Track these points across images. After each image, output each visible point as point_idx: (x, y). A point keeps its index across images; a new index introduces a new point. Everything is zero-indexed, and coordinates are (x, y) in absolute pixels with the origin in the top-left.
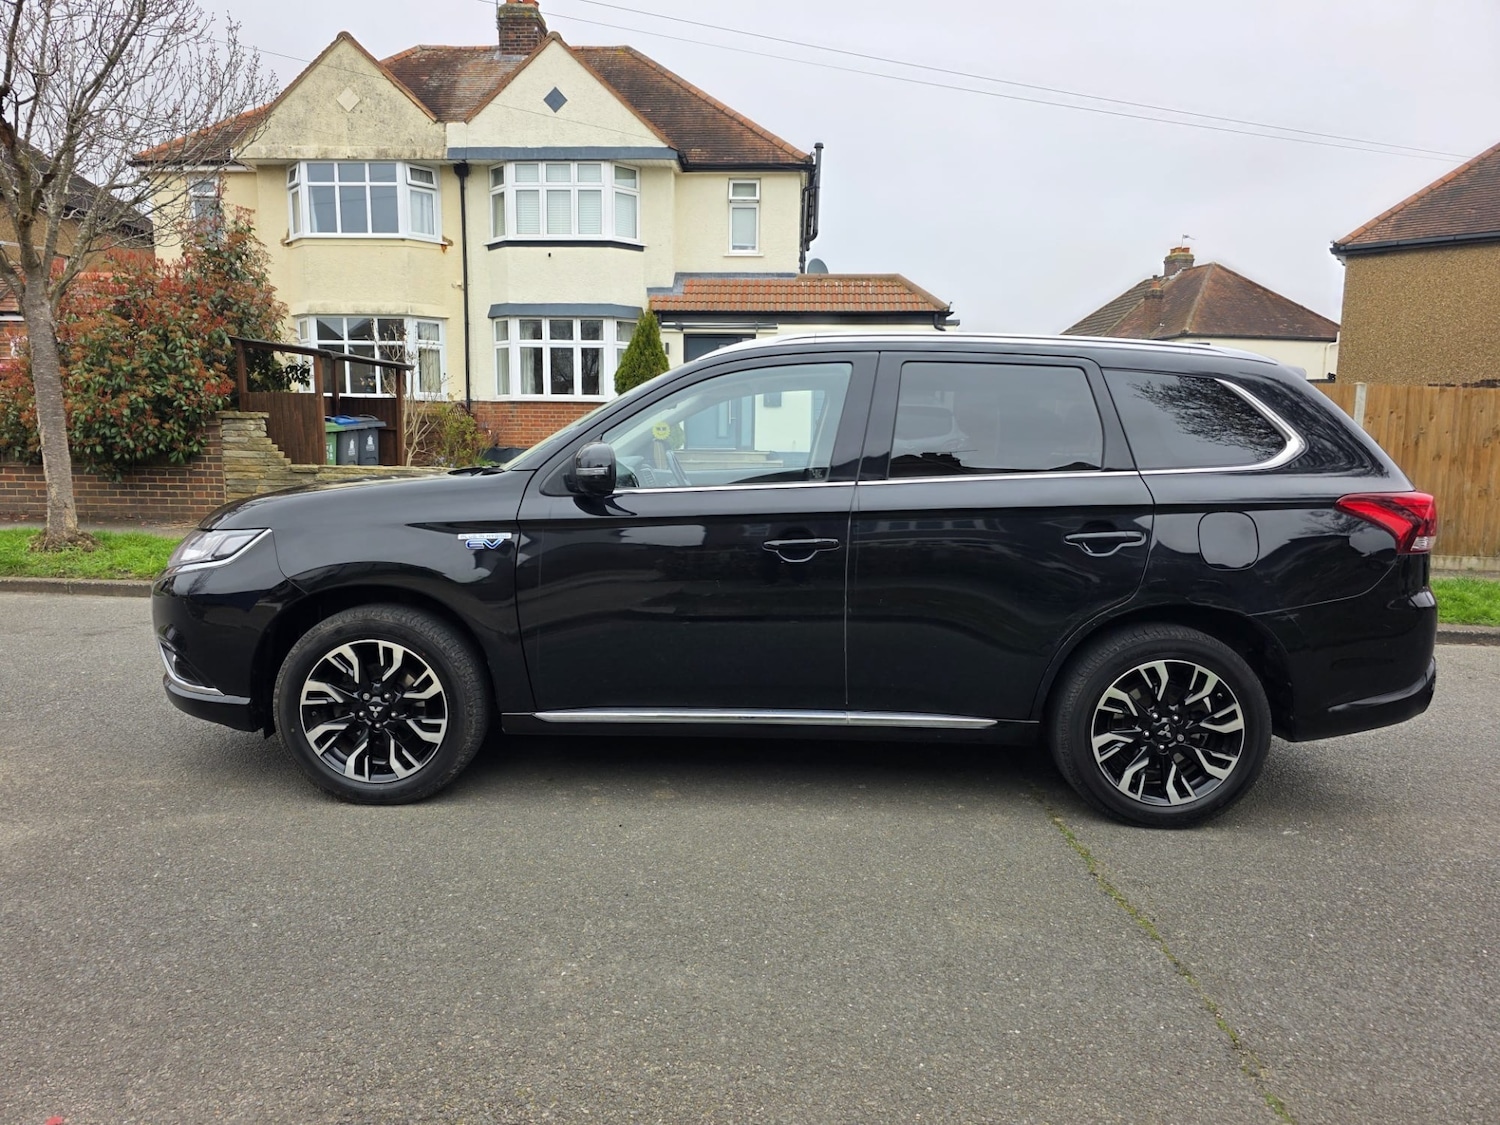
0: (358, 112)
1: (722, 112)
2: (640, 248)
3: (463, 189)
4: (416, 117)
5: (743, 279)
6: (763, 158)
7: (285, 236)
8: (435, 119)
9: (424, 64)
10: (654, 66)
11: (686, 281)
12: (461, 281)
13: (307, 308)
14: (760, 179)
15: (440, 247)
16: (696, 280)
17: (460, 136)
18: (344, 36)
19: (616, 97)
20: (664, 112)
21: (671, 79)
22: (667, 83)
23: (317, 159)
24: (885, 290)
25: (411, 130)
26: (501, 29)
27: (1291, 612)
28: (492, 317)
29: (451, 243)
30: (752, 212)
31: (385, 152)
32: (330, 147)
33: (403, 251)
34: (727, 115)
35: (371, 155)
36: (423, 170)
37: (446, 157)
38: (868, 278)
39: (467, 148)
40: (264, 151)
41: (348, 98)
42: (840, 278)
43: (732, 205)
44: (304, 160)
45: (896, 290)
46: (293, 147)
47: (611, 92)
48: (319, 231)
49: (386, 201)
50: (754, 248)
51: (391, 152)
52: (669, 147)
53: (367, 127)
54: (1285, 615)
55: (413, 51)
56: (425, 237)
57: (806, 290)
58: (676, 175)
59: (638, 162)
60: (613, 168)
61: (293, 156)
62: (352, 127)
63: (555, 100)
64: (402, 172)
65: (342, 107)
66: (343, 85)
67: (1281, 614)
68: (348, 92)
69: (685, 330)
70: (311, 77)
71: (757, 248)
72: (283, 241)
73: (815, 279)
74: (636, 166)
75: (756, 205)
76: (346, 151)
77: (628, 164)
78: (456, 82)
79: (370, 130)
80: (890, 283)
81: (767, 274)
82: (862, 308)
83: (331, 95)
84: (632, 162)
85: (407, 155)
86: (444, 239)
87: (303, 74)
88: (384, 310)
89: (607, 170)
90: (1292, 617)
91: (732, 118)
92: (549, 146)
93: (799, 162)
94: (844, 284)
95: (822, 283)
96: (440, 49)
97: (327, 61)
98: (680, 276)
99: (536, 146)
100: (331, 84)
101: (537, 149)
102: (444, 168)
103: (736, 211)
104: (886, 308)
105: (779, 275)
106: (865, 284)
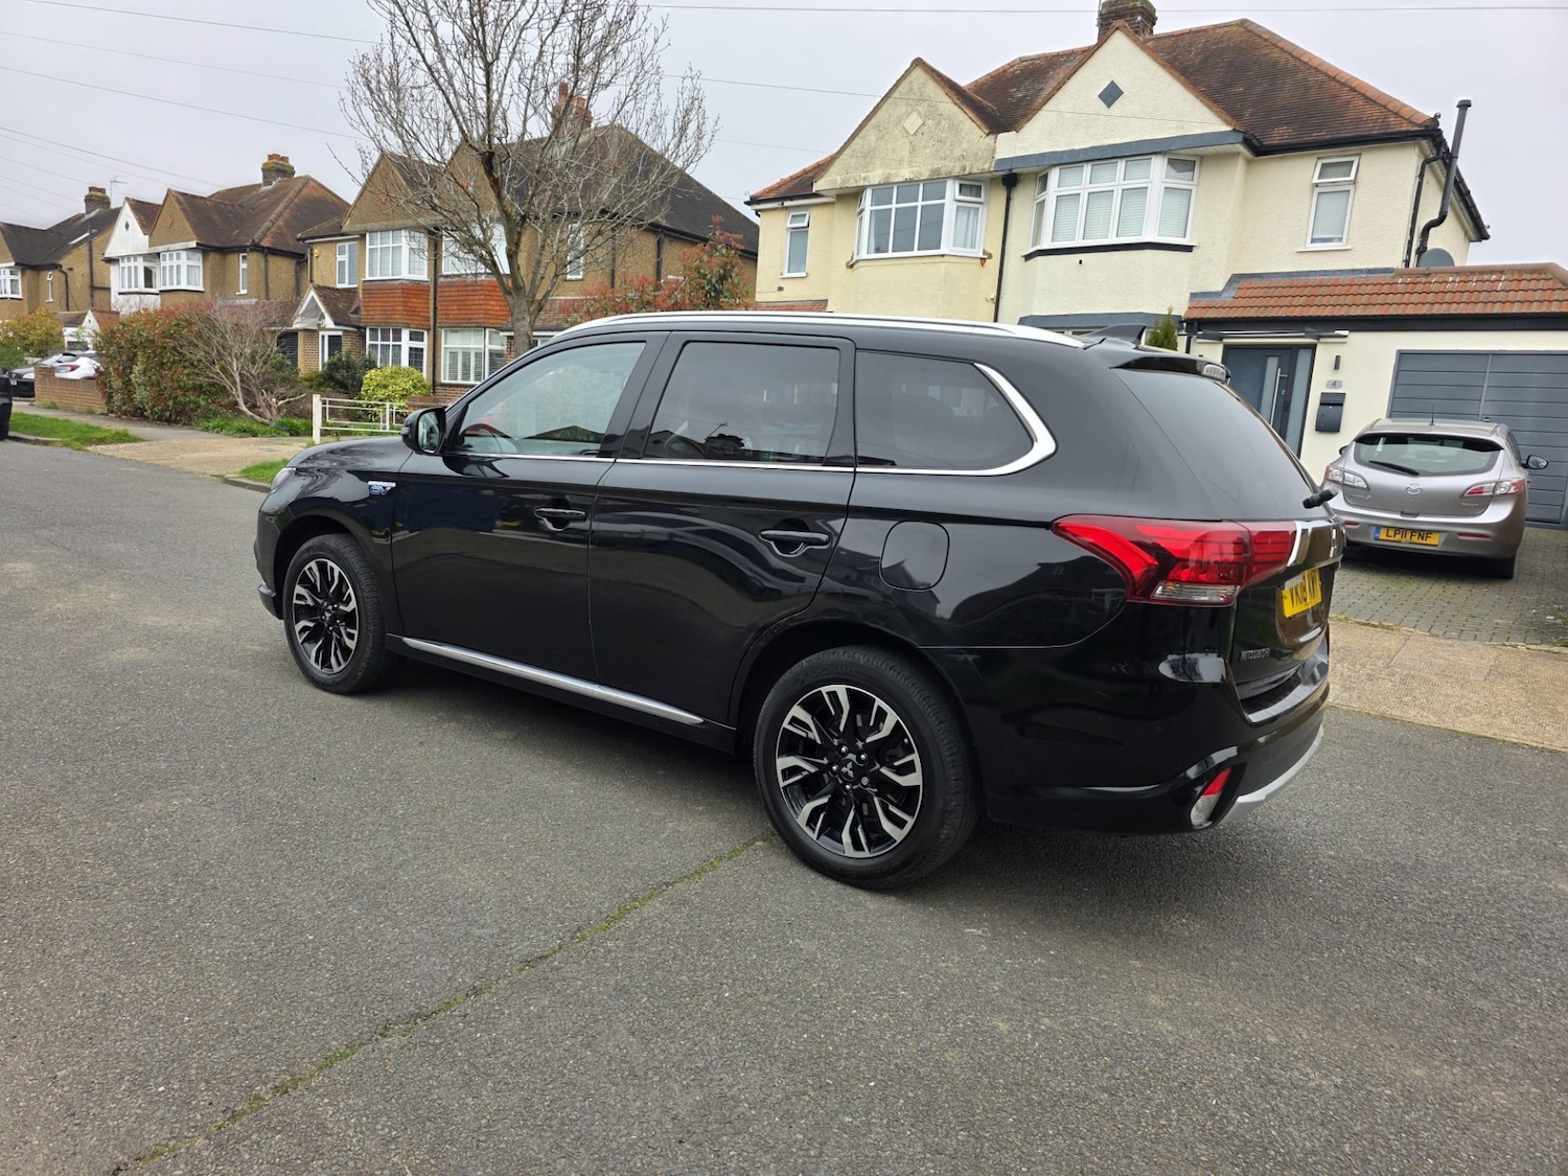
0: (920, 135)
1: (1334, 78)
2: (1189, 249)
3: (1009, 200)
4: (970, 131)
5: (1318, 278)
6: (1363, 131)
7: (849, 259)
8: (987, 132)
9: (1019, 75)
10: (1266, 36)
11: (1244, 283)
12: (993, 295)
14: (1360, 154)
15: (979, 261)
16: (1255, 283)
17: (1011, 146)
18: (918, 63)
20: (1259, 89)
21: (1282, 49)
22: (1276, 54)
23: (879, 185)
24: (1523, 285)
25: (965, 145)
26: (1102, 25)
27: (970, 652)
29: (990, 256)
30: (1343, 196)
31: (937, 171)
32: (892, 172)
33: (941, 267)
34: (1338, 81)
35: (926, 175)
36: (971, 185)
37: (992, 169)
38: (1501, 271)
39: (1013, 158)
40: (839, 181)
41: (913, 123)
42: (1473, 271)
43: (1317, 190)
44: (870, 186)
45: (1541, 284)
46: (863, 175)
48: (877, 252)
49: (934, 219)
50: (1340, 239)
51: (943, 170)
52: (1234, 130)
53: (926, 147)
54: (962, 654)
55: (1011, 65)
56: (967, 252)
57: (1401, 288)
58: (1249, 162)
59: (1200, 151)
60: (1166, 161)
61: (862, 183)
62: (913, 150)
63: (1111, 95)
64: (952, 188)
65: (907, 132)
66: (910, 110)
67: (958, 652)
68: (915, 115)
69: (1225, 340)
70: (885, 107)
71: (1344, 240)
72: (848, 263)
73: (1418, 275)
74: (1196, 156)
75: (1351, 188)
76: (905, 174)
77: (1185, 155)
79: (928, 151)
80: (1535, 276)
81: (1353, 271)
82: (1478, 309)
83: (900, 120)
84: (1190, 151)
85: (957, 171)
86: (984, 252)
87: (878, 105)
89: (1158, 165)
90: (970, 658)
91: (1344, 84)
92: (1097, 144)
93: (1417, 128)
94: (1463, 278)
95: (1429, 279)
96: (1038, 58)
97: (900, 88)
98: (1236, 279)
99: (1083, 147)
100: (901, 109)
101: (1084, 149)
102: (992, 181)
103: (1323, 197)
104: (1516, 309)
105: (1370, 271)
106: (1494, 277)
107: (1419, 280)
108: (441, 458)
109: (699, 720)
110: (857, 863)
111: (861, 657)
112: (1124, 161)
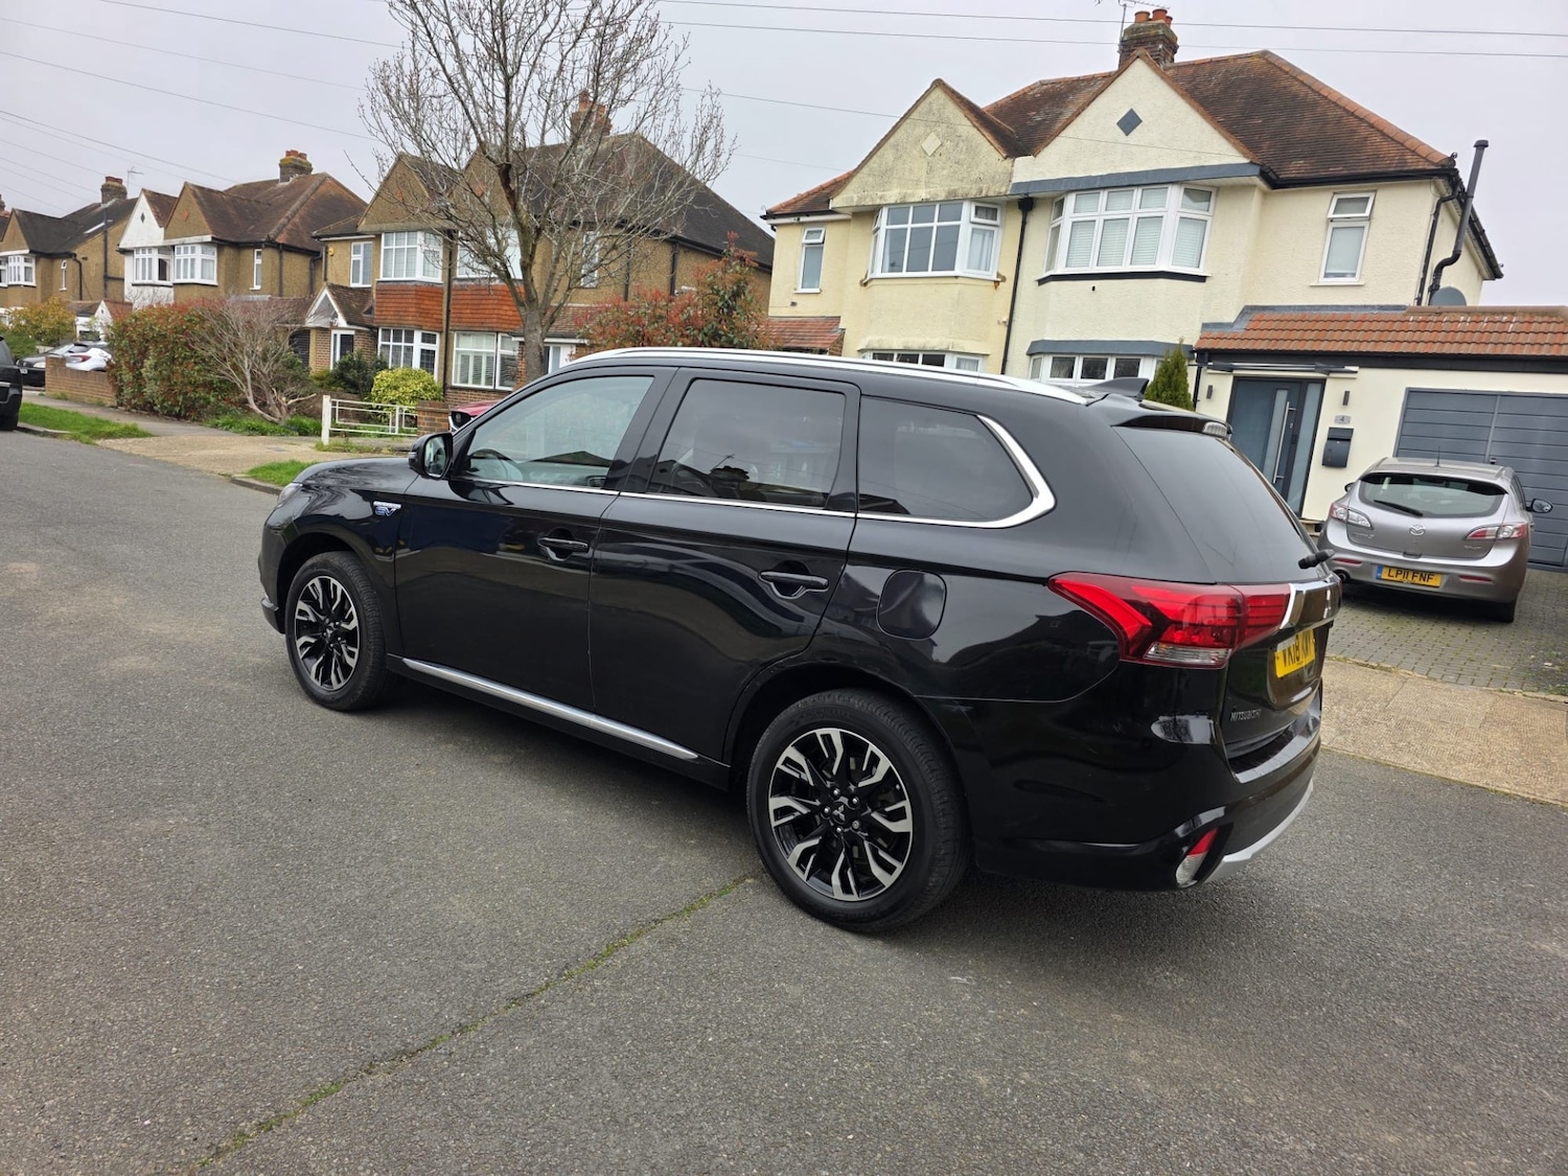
0: (937, 156)
1: (1352, 114)
2: (1202, 279)
3: (1024, 223)
4: (988, 153)
5: (1330, 313)
6: (1380, 167)
7: (863, 277)
8: (1004, 155)
9: (1038, 99)
10: (1287, 69)
11: (1256, 315)
12: (1006, 318)
13: (866, 343)
14: (1376, 191)
15: (993, 283)
16: (1267, 315)
17: (1028, 170)
18: (938, 83)
19: (1198, 111)
20: (1278, 122)
21: (1302, 82)
22: (1296, 87)
23: (896, 204)
24: (1534, 327)
25: (982, 168)
26: (1123, 51)
27: (964, 703)
28: (1030, 354)
29: (1004, 279)
30: (1358, 231)
31: (954, 192)
32: (909, 191)
33: (954, 289)
34: (1356, 117)
35: (942, 197)
36: (987, 208)
37: (1008, 193)
38: (1512, 312)
39: (1030, 182)
40: (856, 199)
41: (931, 143)
42: (1485, 311)
43: (1332, 225)
44: (886, 205)
45: (1552, 327)
46: (879, 194)
47: (1193, 106)
48: (891, 271)
49: (949, 240)
50: (1354, 275)
51: (960, 192)
52: (1251, 163)
53: (943, 169)
54: (955, 704)
55: (1031, 88)
56: (981, 274)
57: (1412, 326)
58: (1265, 194)
59: (1216, 182)
60: (1183, 190)
61: (878, 202)
62: (930, 170)
63: (1130, 123)
64: (968, 210)
65: (925, 152)
66: (929, 131)
67: (950, 702)
68: (933, 135)
69: (1235, 372)
70: (904, 126)
71: (1357, 275)
72: (861, 281)
73: (1430, 313)
74: (1213, 186)
75: (1366, 224)
76: (922, 194)
77: (1201, 186)
78: (1060, 114)
79: (945, 172)
80: (1546, 319)
81: (1365, 307)
82: (1489, 350)
83: (918, 141)
84: (1206, 182)
85: (973, 193)
86: (998, 275)
87: (897, 124)
88: (929, 346)
89: (1175, 194)
90: (963, 709)
91: (1362, 120)
92: (1114, 172)
93: (1433, 167)
94: (1475, 318)
95: (1440, 318)
96: (1058, 82)
97: (919, 109)
98: (1248, 310)
99: (1100, 174)
100: (920, 130)
101: (1101, 176)
102: (1008, 204)
103: (1336, 231)
104: (1526, 351)
105: (1382, 308)
106: (1505, 318)
107: (1430, 318)
108: (447, 482)
109: (693, 755)
110: (846, 906)
111: (856, 701)
112: (1140, 190)
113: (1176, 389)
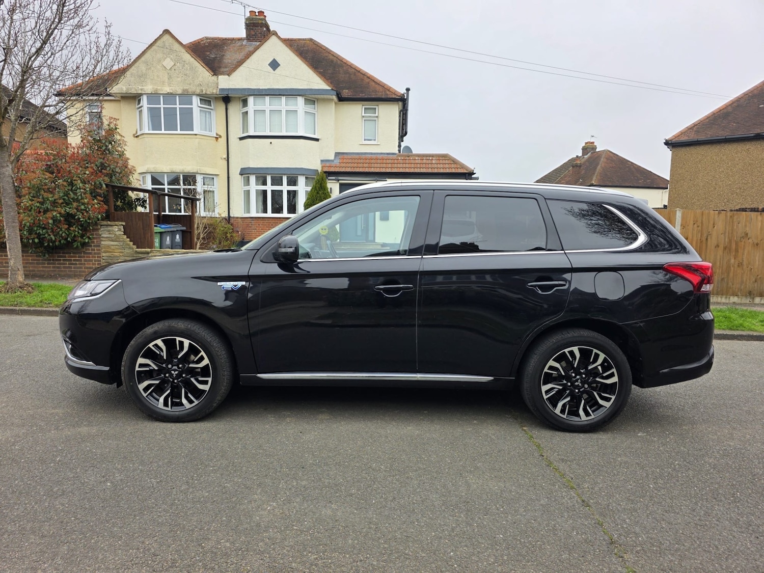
0: (173, 70)
1: (359, 72)
2: (317, 140)
3: (227, 109)
4: (203, 73)
5: (369, 156)
6: (379, 95)
7: (135, 133)
8: (212, 74)
9: (207, 46)
10: (325, 48)
11: (341, 156)
12: (225, 156)
13: (146, 169)
14: (378, 105)
15: (215, 139)
16: (346, 156)
17: (225, 82)
18: (167, 32)
19: (305, 63)
20: (330, 72)
21: (333, 55)
22: (331, 57)
23: (152, 94)
24: (441, 161)
25: (200, 79)
26: (247, 29)
27: (641, 322)
28: (241, 174)
29: (220, 137)
30: (374, 122)
31: (187, 90)
32: (159, 88)
33: (196, 141)
34: (361, 73)
35: (180, 92)
36: (206, 100)
37: (218, 93)
38: (432, 156)
39: (229, 89)
40: (125, 89)
41: (168, 63)
42: (418, 155)
43: (364, 119)
44: (145, 94)
45: (447, 162)
46: (140, 87)
47: (303, 61)
48: (153, 130)
49: (187, 115)
50: (375, 140)
51: (190, 90)
52: (332, 89)
53: (178, 77)
54: (638, 324)
55: (202, 40)
56: (207, 133)
57: (401, 161)
58: (335, 103)
59: (316, 96)
60: (304, 99)
61: (140, 92)
62: (170, 77)
63: (274, 65)
64: (196, 100)
65: (165, 68)
66: (165, 56)
67: (636, 323)
68: (168, 59)
69: (340, 181)
70: (150, 52)
71: (377, 140)
72: (134, 135)
73: (406, 156)
74: (315, 98)
75: (376, 119)
76: (167, 89)
77: (311, 97)
78: (224, 55)
79: (179, 79)
80: (444, 158)
81: (382, 153)
82: (430, 171)
83: (159, 61)
84: (313, 96)
85: (198, 91)
86: (217, 134)
87: (145, 50)
88: (186, 171)
89: (301, 100)
90: (642, 325)
91: (364, 75)
92: (271, 88)
93: (398, 97)
94: (421, 158)
95: (410, 158)
96: (216, 39)
97: (157, 44)
98: (337, 154)
99: (264, 88)
100: (159, 55)
101: (265, 89)
102: (216, 98)
103: (366, 121)
104: (442, 171)
105: (388, 154)
106: (431, 158)
109: (491, 378)
112: (284, 97)
113: (325, 190)
